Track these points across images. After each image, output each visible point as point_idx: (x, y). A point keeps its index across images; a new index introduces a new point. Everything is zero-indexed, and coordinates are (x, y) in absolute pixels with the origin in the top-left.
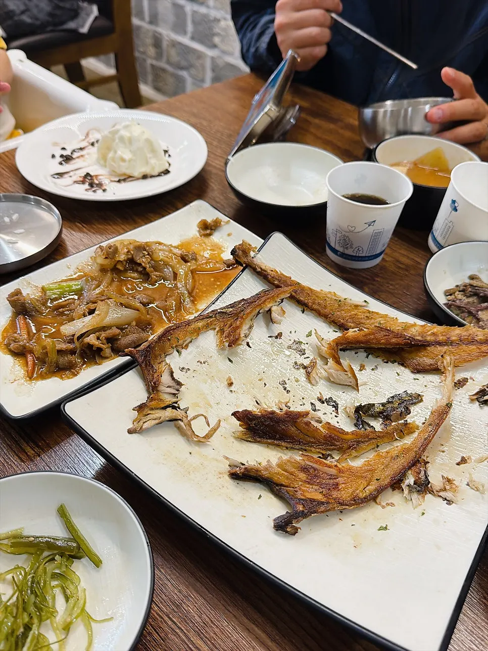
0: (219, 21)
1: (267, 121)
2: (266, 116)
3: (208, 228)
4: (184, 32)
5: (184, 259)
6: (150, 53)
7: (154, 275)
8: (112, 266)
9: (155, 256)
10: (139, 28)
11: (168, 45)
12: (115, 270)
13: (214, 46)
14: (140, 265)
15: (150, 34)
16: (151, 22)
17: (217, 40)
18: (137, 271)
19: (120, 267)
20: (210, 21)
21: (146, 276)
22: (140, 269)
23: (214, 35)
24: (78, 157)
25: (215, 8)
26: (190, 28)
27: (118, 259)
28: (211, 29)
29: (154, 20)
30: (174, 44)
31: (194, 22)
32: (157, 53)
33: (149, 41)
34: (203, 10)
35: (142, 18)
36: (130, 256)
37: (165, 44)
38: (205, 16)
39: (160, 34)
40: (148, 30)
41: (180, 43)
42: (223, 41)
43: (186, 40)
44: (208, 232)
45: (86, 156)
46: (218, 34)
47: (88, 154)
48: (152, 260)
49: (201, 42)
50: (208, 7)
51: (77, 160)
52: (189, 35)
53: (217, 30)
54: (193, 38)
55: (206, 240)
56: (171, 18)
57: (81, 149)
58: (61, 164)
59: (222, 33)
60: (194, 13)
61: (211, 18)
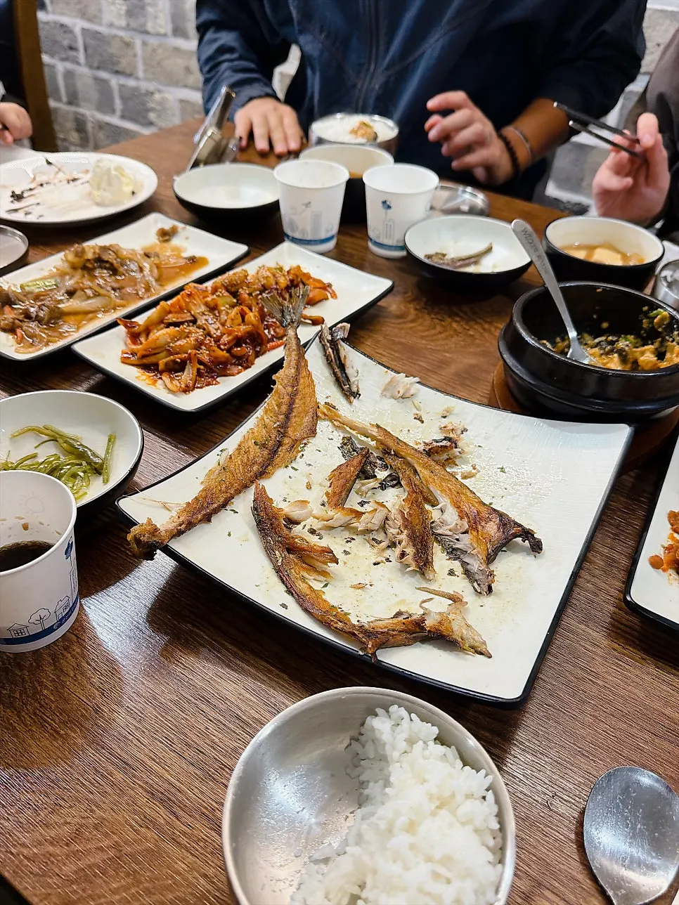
0: (152, 93)
1: (212, 144)
2: (210, 140)
3: (166, 235)
4: (113, 111)
5: (147, 255)
6: (72, 139)
7: (121, 269)
8: (81, 265)
9: (119, 254)
10: (56, 110)
11: (93, 128)
12: (84, 268)
13: (151, 124)
14: (107, 262)
15: (71, 117)
16: (70, 103)
17: (152, 116)
18: (106, 268)
19: (89, 265)
20: (141, 95)
21: (114, 271)
22: (108, 265)
23: (148, 110)
24: (29, 196)
25: (147, 79)
26: (118, 104)
27: (86, 258)
28: (143, 104)
29: (73, 99)
30: (102, 126)
31: (123, 98)
32: (81, 139)
33: (70, 125)
34: (131, 83)
35: (59, 99)
36: (97, 256)
37: (89, 127)
38: (136, 89)
39: (83, 115)
40: (68, 112)
41: (108, 124)
42: (159, 116)
43: (115, 120)
44: (167, 238)
45: (37, 195)
46: (152, 110)
47: (38, 193)
48: (118, 257)
49: (134, 120)
50: (137, 79)
51: (29, 198)
52: (118, 113)
53: (151, 105)
54: (123, 117)
55: (166, 245)
56: (94, 95)
57: (31, 189)
58: (12, 202)
59: (158, 108)
60: (122, 86)
61: (143, 92)
